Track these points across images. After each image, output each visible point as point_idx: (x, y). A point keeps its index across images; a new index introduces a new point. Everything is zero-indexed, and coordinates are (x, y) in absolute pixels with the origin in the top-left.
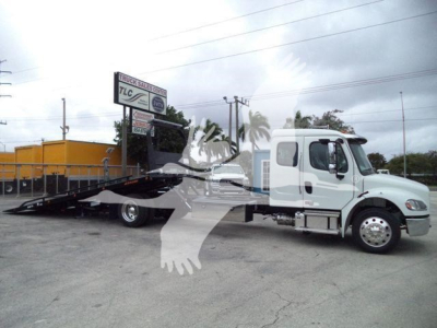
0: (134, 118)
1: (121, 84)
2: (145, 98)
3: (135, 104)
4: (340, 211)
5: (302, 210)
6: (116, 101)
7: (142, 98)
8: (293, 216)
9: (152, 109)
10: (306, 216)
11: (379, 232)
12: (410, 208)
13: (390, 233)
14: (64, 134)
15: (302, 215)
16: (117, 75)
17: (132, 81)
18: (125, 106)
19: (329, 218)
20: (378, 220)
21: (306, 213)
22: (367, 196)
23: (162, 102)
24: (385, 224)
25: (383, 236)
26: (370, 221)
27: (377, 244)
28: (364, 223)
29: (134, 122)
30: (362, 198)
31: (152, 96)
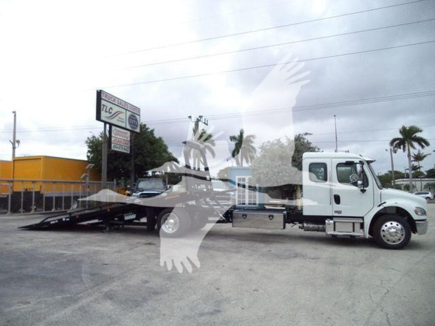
0: (113, 135)
1: (103, 102)
2: (122, 116)
3: (114, 121)
4: (363, 218)
5: (331, 218)
6: (98, 118)
7: (120, 115)
8: (324, 223)
9: (128, 127)
10: (334, 223)
11: (396, 232)
12: (417, 214)
13: (404, 233)
14: (14, 148)
15: (332, 222)
16: (99, 94)
17: (112, 99)
18: (106, 123)
19: (354, 223)
20: (395, 224)
21: (335, 220)
22: (385, 205)
23: (136, 120)
24: (400, 226)
25: (399, 235)
26: (388, 224)
27: (394, 242)
28: (384, 226)
29: (113, 139)
30: (382, 207)
31: (129, 114)
